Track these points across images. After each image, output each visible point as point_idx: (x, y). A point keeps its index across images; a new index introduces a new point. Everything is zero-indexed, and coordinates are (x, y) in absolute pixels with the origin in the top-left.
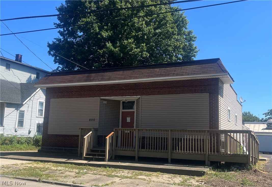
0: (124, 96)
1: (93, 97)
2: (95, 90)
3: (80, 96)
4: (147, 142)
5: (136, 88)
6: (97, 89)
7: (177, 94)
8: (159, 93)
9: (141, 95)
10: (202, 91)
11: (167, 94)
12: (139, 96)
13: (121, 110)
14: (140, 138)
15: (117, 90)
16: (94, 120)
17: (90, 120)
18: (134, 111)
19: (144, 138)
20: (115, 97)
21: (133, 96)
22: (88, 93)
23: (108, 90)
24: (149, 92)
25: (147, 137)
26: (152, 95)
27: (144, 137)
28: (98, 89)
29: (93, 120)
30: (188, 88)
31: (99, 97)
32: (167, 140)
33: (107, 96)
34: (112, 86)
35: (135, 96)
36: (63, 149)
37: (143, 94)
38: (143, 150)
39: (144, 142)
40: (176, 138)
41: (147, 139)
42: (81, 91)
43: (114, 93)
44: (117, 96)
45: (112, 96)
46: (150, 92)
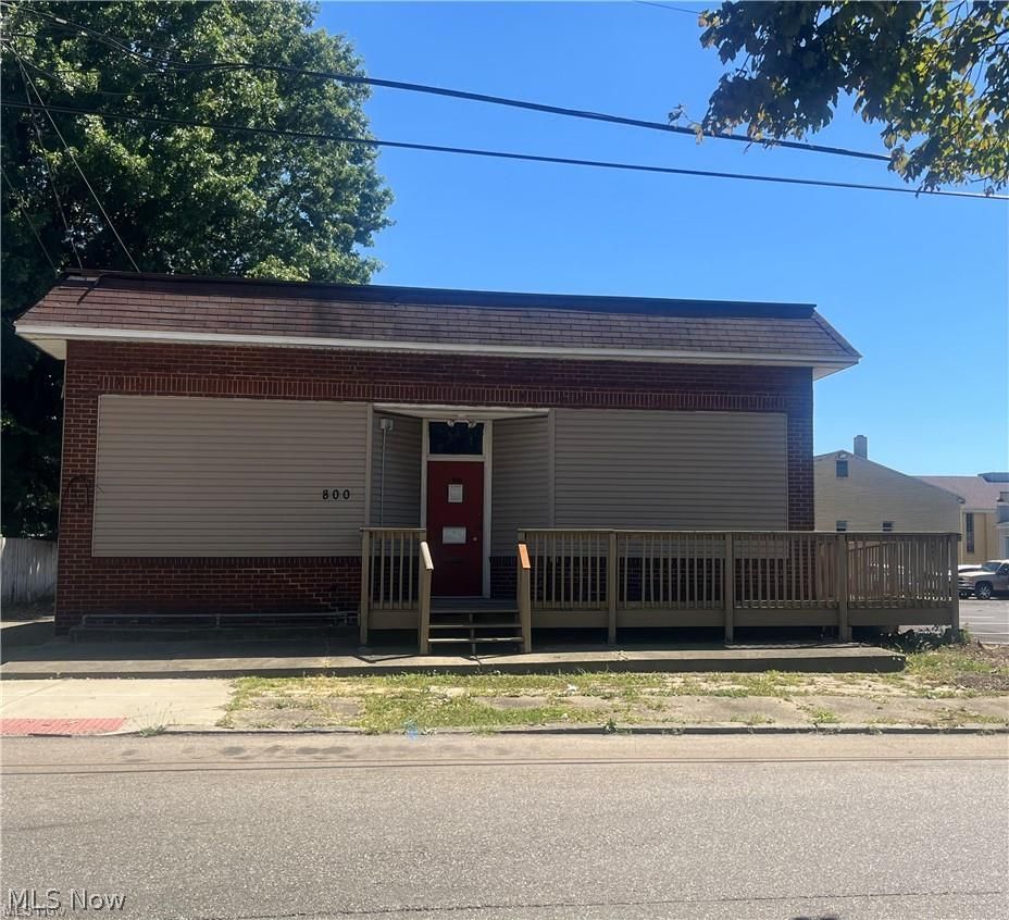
0: (482, 404)
1: (339, 400)
2: (345, 373)
3: (272, 391)
4: (648, 576)
5: (531, 378)
6: (358, 368)
7: (686, 410)
8: (622, 404)
9: (555, 406)
10: (766, 407)
11: (650, 409)
12: (546, 410)
13: (427, 456)
14: (622, 565)
15: (452, 379)
16: (347, 494)
17: (326, 494)
18: (483, 463)
19: (635, 563)
20: (443, 406)
21: (523, 406)
22: (309, 380)
23: (411, 375)
24: (584, 397)
25: (648, 560)
26: (596, 407)
27: (638, 559)
28: (362, 368)
29: (341, 497)
30: (722, 393)
31: (369, 401)
32: (717, 567)
33: (405, 402)
34: (426, 362)
35: (527, 406)
36: (215, 618)
37: (560, 402)
38: (633, 604)
39: (637, 576)
40: (683, 560)
41: (648, 566)
42: (274, 370)
43: (440, 390)
44: (451, 404)
45: (427, 403)
46: (589, 397)
